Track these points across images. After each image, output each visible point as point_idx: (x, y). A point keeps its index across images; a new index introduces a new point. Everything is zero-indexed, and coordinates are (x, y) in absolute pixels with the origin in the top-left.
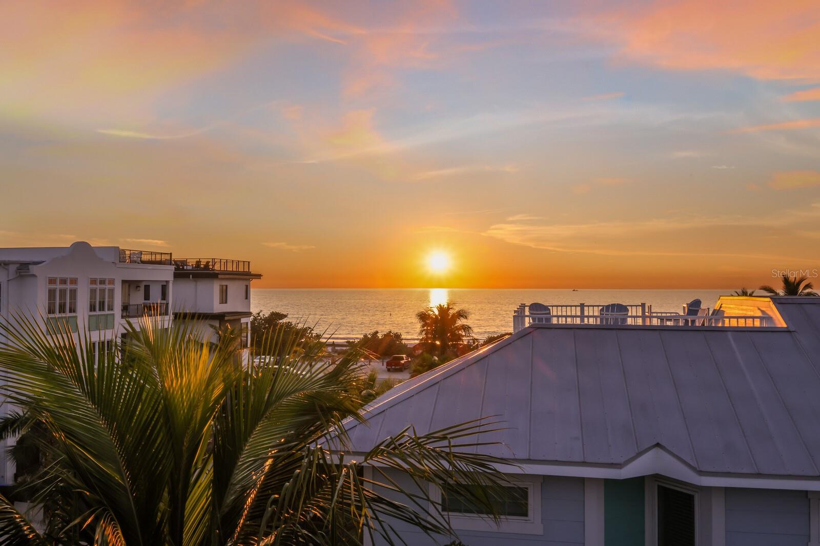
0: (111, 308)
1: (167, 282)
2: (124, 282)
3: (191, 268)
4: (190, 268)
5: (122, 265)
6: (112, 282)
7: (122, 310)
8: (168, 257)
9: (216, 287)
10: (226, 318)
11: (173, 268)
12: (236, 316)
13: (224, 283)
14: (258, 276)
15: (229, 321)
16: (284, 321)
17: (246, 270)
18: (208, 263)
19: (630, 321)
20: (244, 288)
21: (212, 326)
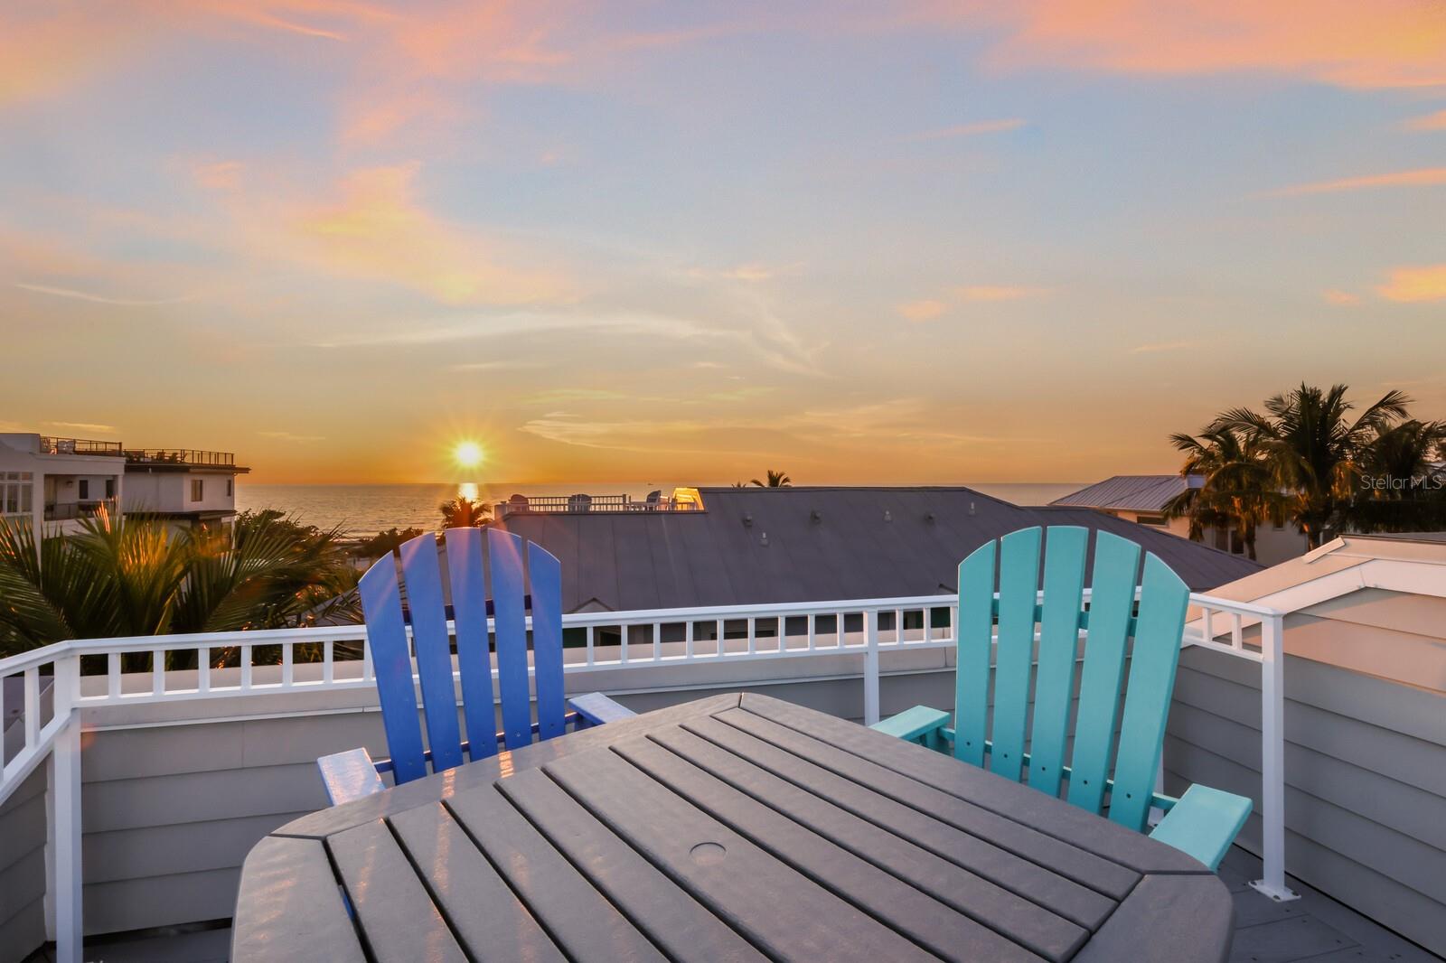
0: (28, 508)
1: (115, 477)
2: (47, 477)
3: (150, 460)
4: (146, 460)
5: (44, 456)
6: (29, 476)
7: (45, 511)
8: (117, 447)
9: (186, 484)
10: (201, 518)
11: (123, 460)
12: (214, 517)
13: (198, 478)
14: (246, 470)
15: (204, 521)
16: (282, 519)
17: (229, 462)
18: (175, 454)
19: (592, 508)
20: (226, 484)
21: (182, 528)
